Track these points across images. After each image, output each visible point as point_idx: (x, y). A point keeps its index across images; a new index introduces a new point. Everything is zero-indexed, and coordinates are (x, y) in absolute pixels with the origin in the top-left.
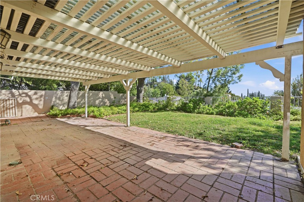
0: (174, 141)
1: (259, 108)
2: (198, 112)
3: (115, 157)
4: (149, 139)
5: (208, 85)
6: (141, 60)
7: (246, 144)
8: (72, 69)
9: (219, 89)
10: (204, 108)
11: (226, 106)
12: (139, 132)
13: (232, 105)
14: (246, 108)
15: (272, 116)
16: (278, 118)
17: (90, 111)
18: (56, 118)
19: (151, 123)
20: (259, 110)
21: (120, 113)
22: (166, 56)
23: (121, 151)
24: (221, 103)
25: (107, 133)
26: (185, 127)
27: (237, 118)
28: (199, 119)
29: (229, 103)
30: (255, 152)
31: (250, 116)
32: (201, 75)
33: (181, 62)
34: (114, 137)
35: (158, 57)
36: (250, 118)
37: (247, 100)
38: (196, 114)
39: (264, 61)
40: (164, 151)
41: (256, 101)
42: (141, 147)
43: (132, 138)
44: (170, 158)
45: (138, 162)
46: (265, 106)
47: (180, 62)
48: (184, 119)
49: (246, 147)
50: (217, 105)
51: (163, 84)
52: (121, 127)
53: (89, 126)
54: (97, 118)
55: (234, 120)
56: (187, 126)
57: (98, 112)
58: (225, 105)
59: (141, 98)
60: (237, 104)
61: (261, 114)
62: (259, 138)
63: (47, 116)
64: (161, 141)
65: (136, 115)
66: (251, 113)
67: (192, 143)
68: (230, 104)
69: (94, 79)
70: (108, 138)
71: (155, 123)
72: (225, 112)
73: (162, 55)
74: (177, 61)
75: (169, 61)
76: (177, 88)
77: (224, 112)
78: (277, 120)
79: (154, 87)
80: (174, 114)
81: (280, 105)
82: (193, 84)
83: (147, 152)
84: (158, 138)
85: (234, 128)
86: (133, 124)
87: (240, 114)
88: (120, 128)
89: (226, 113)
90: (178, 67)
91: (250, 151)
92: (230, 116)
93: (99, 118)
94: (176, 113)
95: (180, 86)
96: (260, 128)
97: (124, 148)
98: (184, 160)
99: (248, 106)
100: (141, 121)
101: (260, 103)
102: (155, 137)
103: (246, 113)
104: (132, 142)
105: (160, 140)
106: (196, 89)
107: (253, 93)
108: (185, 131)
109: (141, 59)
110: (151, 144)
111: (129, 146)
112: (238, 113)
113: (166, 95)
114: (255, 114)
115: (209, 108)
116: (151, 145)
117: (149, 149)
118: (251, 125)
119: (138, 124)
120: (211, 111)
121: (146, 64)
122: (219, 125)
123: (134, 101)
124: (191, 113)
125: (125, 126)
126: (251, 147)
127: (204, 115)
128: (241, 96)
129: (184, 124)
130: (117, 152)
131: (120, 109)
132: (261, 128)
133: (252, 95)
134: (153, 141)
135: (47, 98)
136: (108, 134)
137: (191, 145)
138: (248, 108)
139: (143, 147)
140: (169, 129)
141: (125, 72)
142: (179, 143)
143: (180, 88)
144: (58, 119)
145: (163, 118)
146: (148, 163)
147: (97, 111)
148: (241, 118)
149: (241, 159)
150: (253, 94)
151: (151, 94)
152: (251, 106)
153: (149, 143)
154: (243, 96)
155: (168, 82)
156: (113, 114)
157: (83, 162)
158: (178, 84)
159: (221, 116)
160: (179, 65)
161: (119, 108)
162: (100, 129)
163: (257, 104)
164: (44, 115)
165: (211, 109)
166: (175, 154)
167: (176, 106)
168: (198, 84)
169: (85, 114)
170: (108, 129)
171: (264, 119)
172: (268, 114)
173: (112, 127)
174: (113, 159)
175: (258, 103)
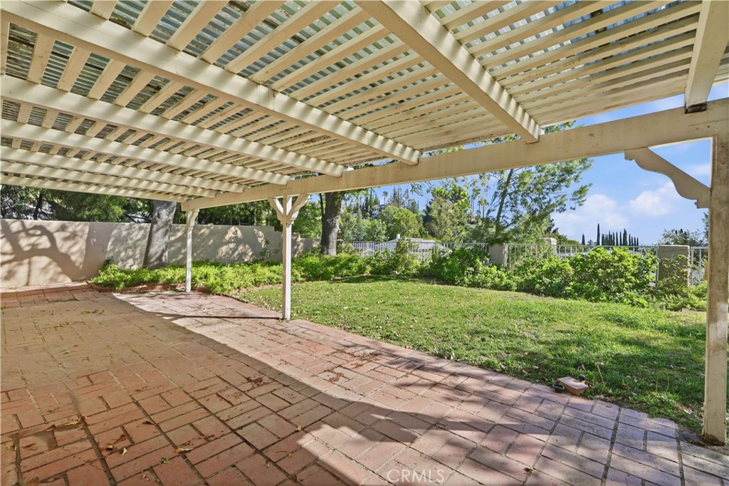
0: (396, 369)
1: (629, 277)
2: (472, 283)
3: (218, 418)
4: (331, 358)
5: (499, 213)
6: (311, 144)
7: (597, 383)
8: (141, 169)
9: (527, 223)
10: (487, 273)
11: (544, 268)
12: (311, 338)
13: (558, 266)
14: (595, 274)
15: (663, 299)
16: (679, 303)
17: (198, 276)
18: (111, 291)
19: (347, 310)
20: (628, 281)
21: (274, 281)
22: (378, 135)
23: (244, 398)
24: (531, 260)
25: (223, 337)
26: (432, 326)
27: (571, 301)
28: (474, 302)
29: (550, 260)
30: (622, 409)
31: (605, 298)
32: (483, 188)
33: (421, 151)
34: (239, 350)
35: (354, 137)
36: (605, 304)
37: (598, 255)
38: (465, 289)
39: (651, 148)
40: (363, 400)
41: (621, 259)
42: (303, 384)
43: (285, 357)
44: (377, 427)
45: (280, 440)
46: (645, 272)
47: (417, 152)
48: (435, 302)
49: (596, 392)
50: (520, 265)
51: (392, 209)
52: (266, 320)
53: (184, 317)
54: (213, 294)
55: (563, 308)
56: (438, 321)
57: (219, 279)
58: (542, 266)
59: (331, 244)
60: (571, 265)
61: (633, 293)
62: (632, 364)
63: (91, 287)
64: (362, 365)
65: (315, 288)
66: (606, 289)
67: (446, 375)
68: (554, 264)
69: (205, 194)
70: (220, 355)
71: (358, 312)
72: (540, 283)
73: (365, 130)
74: (409, 149)
75: (387, 149)
76: (427, 219)
77: (538, 285)
78: (676, 309)
79: (370, 216)
80: (410, 288)
81: (685, 270)
82: (465, 212)
83: (314, 403)
84: (355, 357)
85: (561, 332)
86: (298, 313)
87: (580, 292)
88: (264, 325)
89: (544, 287)
90: (411, 166)
91: (609, 404)
92: (554, 296)
93: (219, 295)
94: (415, 285)
95: (434, 214)
96: (632, 332)
97: (253, 388)
98: (416, 432)
99: (600, 270)
100: (322, 306)
101: (631, 262)
102: (349, 354)
103: (596, 287)
104: (280, 369)
105: (360, 362)
106: (472, 223)
107: (611, 233)
108: (432, 338)
109: (312, 140)
110: (332, 376)
111: (270, 381)
112: (574, 287)
113: (399, 236)
114: (620, 292)
115: (500, 272)
116: (331, 380)
117: (323, 391)
118: (609, 323)
119: (311, 315)
120: (506, 280)
121: (331, 157)
122: (523, 321)
123: (314, 251)
124: (454, 285)
125: (278, 319)
126: (610, 391)
127: (488, 291)
128: (581, 242)
129: (430, 316)
130: (229, 402)
131: (274, 272)
132: (636, 332)
133: (609, 241)
134: (340, 366)
135: (95, 240)
136: (225, 343)
137: (443, 382)
138: (600, 275)
139: (309, 387)
140: (392, 329)
141: (281, 178)
142: (411, 373)
143: (435, 219)
144: (115, 295)
145: (379, 298)
146: (307, 442)
147: (217, 275)
148: (582, 302)
149: (582, 435)
150: (610, 236)
151: (365, 234)
152: (609, 271)
153: (327, 373)
154: (586, 243)
155: (406, 205)
156: (256, 283)
157: (118, 437)
158: (429, 210)
159: (530, 295)
160: (414, 159)
161: (274, 268)
162: (210, 325)
163: (623, 265)
164: (85, 283)
165: (504, 275)
166: (392, 411)
167: (420, 266)
168: (478, 211)
169: (185, 282)
170: (231, 325)
171: (644, 307)
172: (653, 293)
173: (244, 320)
174: (209, 427)
175: (626, 264)
